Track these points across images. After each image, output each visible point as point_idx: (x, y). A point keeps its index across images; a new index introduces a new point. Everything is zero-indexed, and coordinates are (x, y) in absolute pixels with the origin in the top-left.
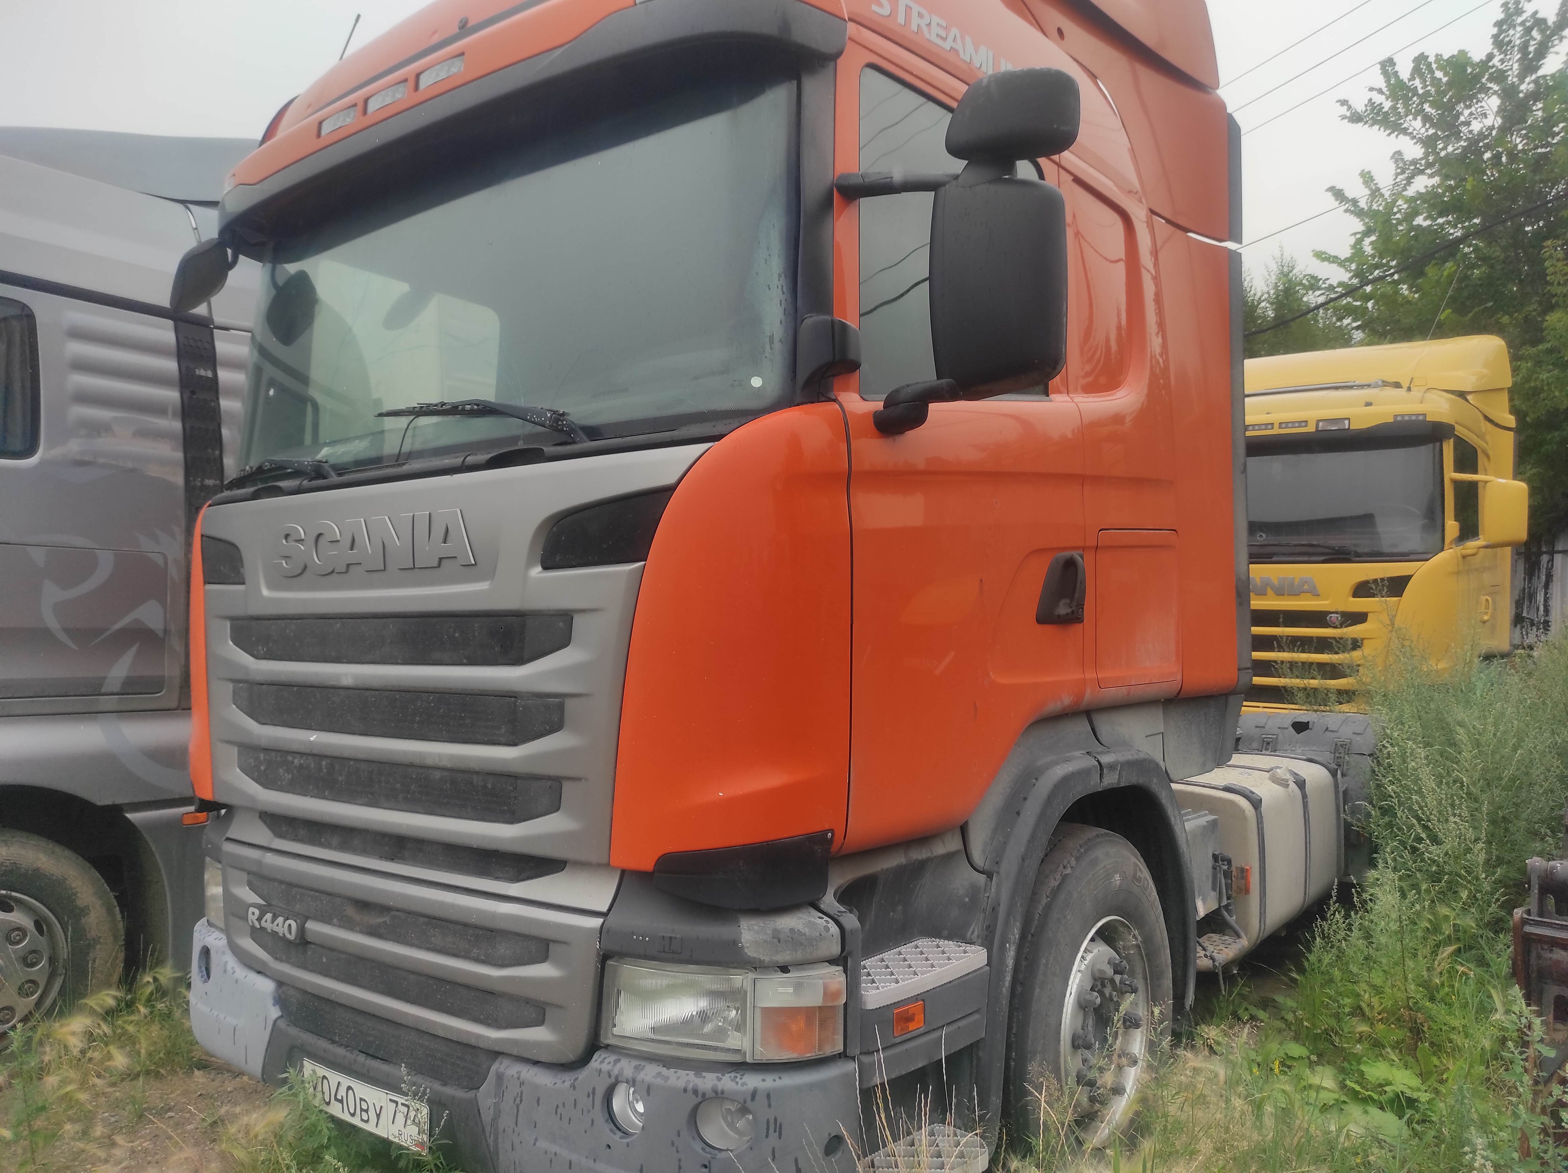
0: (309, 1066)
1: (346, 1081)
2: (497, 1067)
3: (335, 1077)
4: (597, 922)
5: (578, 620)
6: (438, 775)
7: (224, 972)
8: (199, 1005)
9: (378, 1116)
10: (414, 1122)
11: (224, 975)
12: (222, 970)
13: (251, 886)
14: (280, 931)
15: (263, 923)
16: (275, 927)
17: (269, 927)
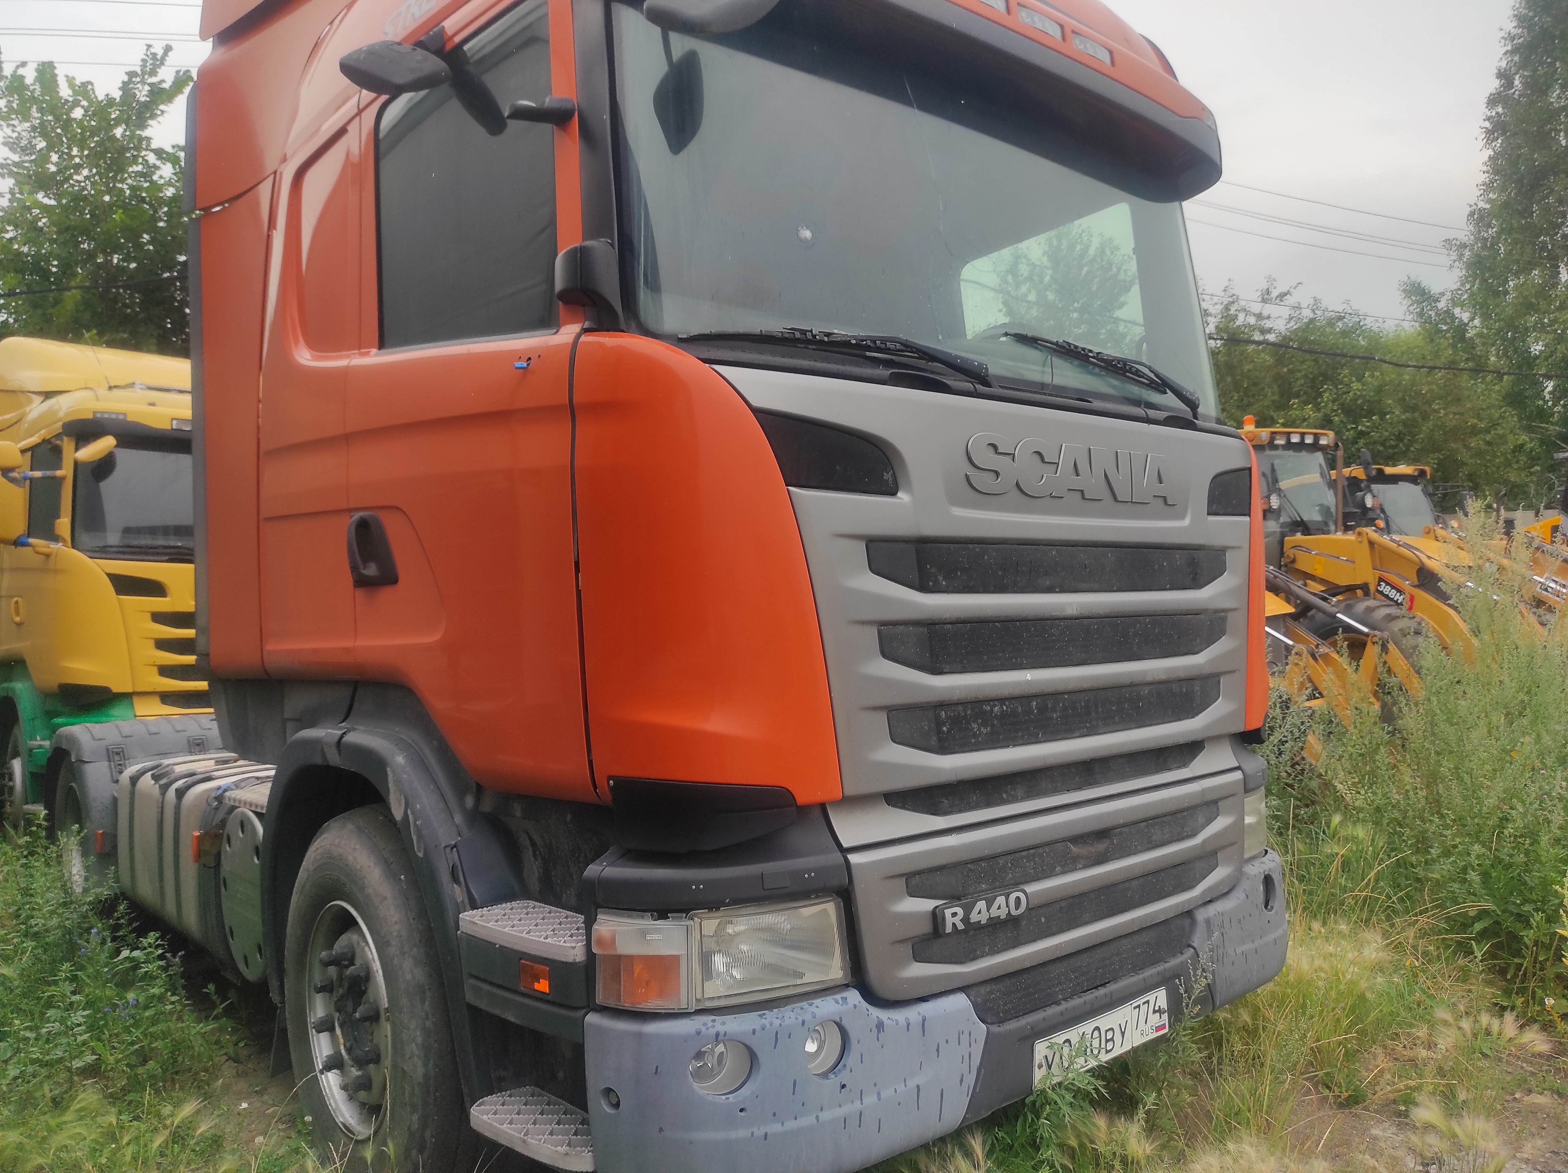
2: (1201, 917)
4: (1241, 773)
5: (1229, 555)
7: (879, 1032)
8: (825, 1116)
9: (1123, 1034)
10: (1155, 1012)
11: (881, 1035)
12: (875, 1030)
13: (914, 892)
14: (1003, 914)
15: (974, 917)
16: (994, 912)
17: (984, 919)
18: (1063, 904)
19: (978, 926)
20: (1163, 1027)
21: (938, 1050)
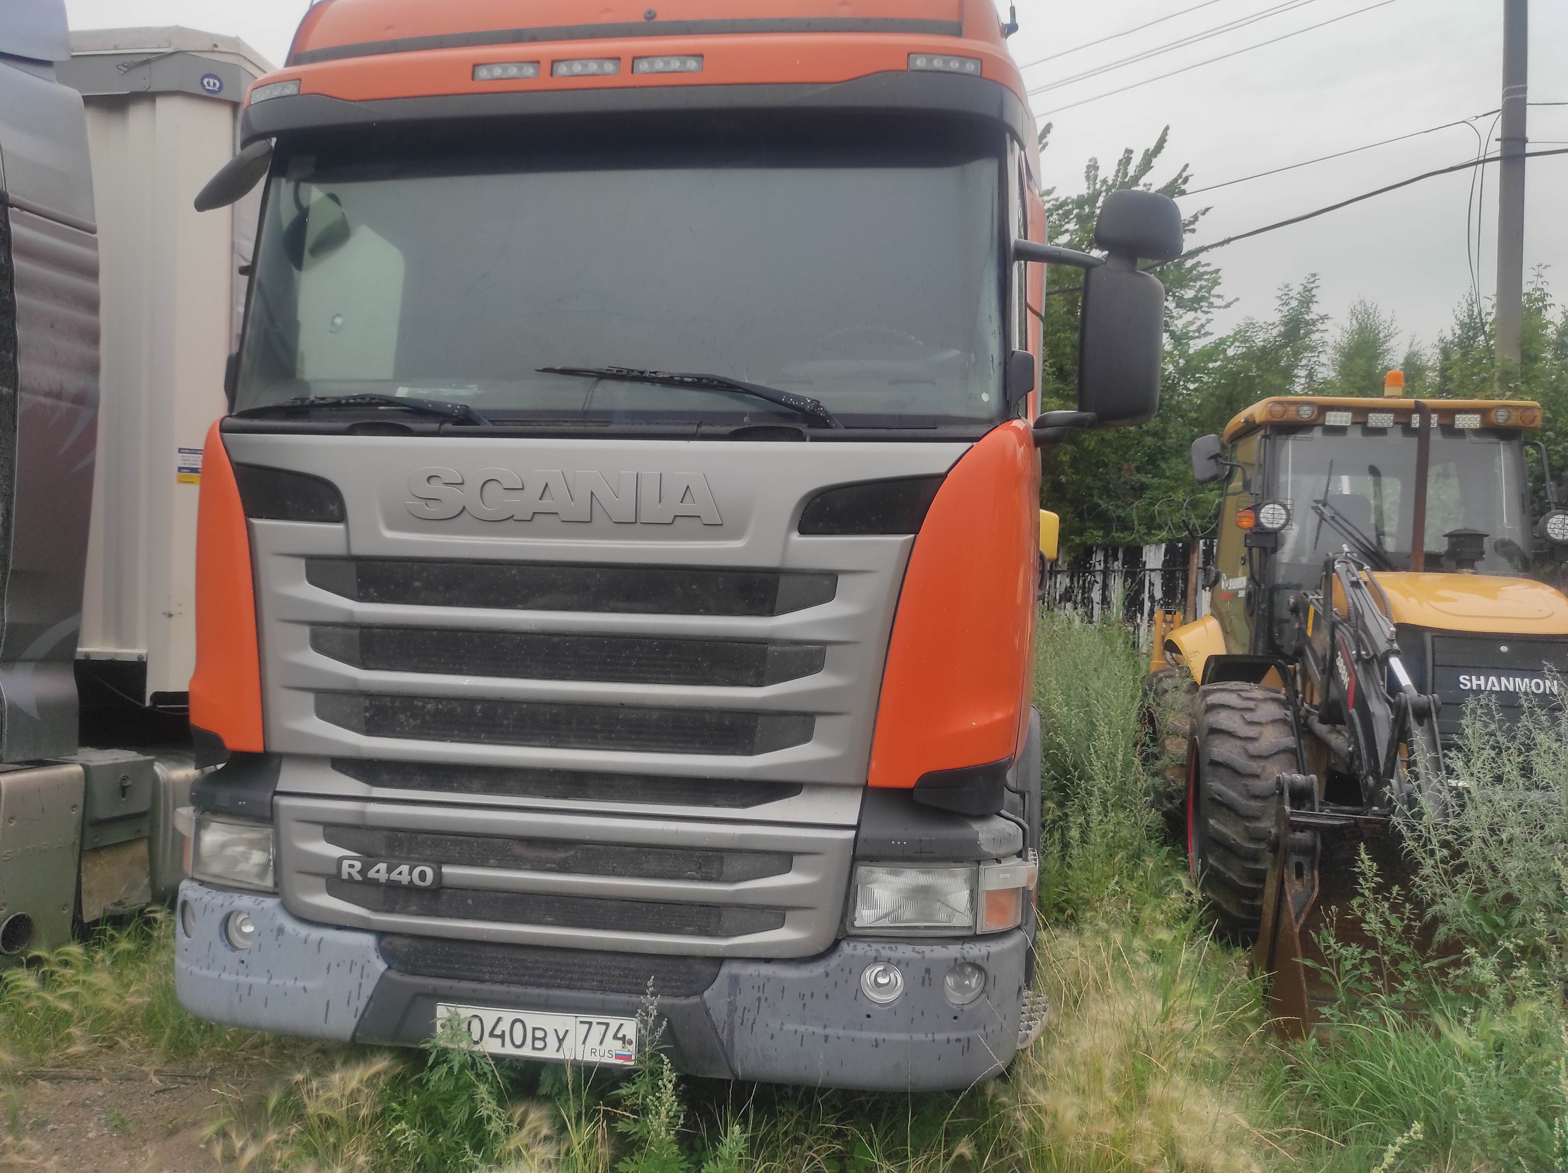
0: (442, 1011)
1: (508, 1015)
2: (726, 970)
3: (489, 1015)
4: (851, 834)
5: (841, 579)
6: (655, 715)
7: (278, 935)
8: (225, 976)
9: (561, 1041)
10: (615, 1037)
11: (280, 938)
12: (275, 933)
13: (331, 839)
14: (405, 879)
15: (372, 874)
16: (394, 876)
17: (383, 877)
18: (499, 895)
19: (375, 883)
20: (628, 1058)
21: (328, 968)
